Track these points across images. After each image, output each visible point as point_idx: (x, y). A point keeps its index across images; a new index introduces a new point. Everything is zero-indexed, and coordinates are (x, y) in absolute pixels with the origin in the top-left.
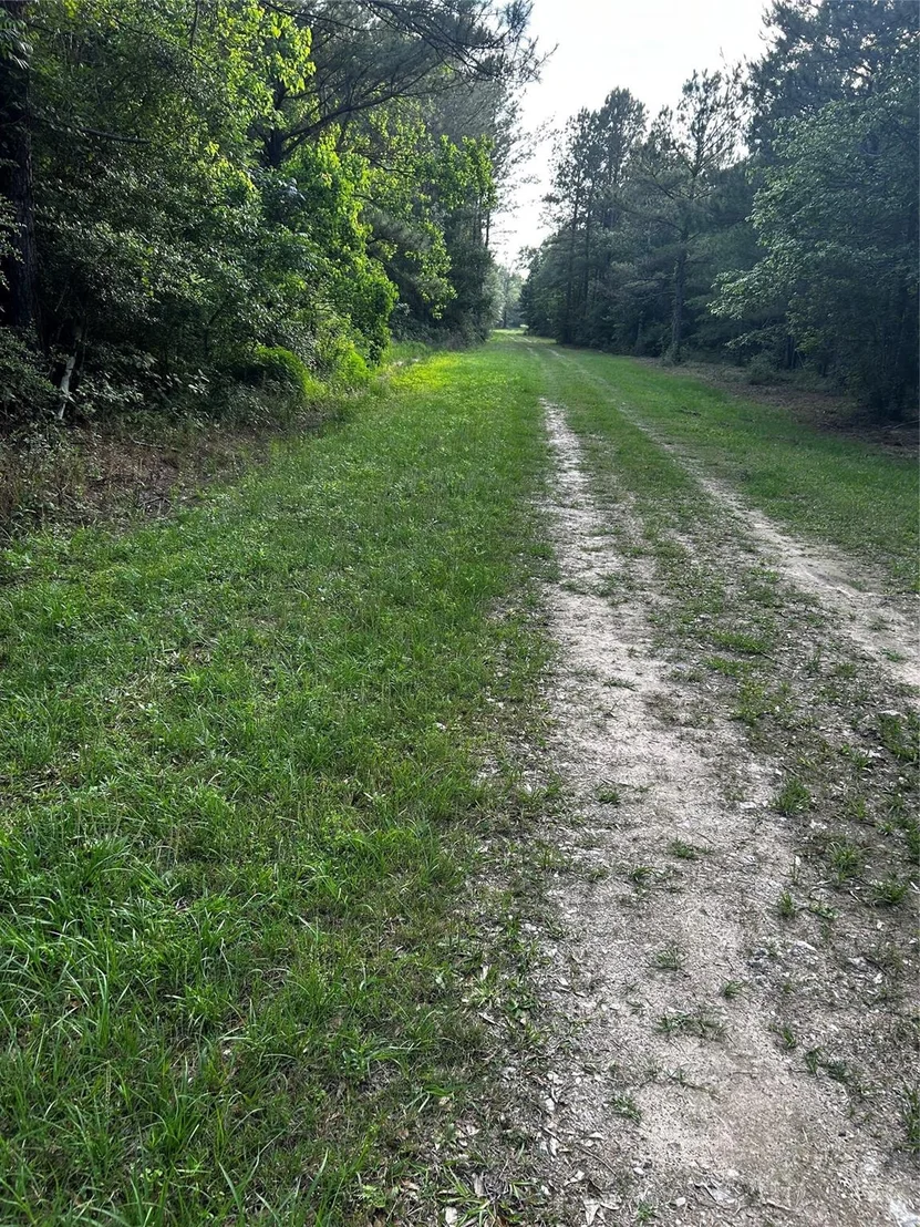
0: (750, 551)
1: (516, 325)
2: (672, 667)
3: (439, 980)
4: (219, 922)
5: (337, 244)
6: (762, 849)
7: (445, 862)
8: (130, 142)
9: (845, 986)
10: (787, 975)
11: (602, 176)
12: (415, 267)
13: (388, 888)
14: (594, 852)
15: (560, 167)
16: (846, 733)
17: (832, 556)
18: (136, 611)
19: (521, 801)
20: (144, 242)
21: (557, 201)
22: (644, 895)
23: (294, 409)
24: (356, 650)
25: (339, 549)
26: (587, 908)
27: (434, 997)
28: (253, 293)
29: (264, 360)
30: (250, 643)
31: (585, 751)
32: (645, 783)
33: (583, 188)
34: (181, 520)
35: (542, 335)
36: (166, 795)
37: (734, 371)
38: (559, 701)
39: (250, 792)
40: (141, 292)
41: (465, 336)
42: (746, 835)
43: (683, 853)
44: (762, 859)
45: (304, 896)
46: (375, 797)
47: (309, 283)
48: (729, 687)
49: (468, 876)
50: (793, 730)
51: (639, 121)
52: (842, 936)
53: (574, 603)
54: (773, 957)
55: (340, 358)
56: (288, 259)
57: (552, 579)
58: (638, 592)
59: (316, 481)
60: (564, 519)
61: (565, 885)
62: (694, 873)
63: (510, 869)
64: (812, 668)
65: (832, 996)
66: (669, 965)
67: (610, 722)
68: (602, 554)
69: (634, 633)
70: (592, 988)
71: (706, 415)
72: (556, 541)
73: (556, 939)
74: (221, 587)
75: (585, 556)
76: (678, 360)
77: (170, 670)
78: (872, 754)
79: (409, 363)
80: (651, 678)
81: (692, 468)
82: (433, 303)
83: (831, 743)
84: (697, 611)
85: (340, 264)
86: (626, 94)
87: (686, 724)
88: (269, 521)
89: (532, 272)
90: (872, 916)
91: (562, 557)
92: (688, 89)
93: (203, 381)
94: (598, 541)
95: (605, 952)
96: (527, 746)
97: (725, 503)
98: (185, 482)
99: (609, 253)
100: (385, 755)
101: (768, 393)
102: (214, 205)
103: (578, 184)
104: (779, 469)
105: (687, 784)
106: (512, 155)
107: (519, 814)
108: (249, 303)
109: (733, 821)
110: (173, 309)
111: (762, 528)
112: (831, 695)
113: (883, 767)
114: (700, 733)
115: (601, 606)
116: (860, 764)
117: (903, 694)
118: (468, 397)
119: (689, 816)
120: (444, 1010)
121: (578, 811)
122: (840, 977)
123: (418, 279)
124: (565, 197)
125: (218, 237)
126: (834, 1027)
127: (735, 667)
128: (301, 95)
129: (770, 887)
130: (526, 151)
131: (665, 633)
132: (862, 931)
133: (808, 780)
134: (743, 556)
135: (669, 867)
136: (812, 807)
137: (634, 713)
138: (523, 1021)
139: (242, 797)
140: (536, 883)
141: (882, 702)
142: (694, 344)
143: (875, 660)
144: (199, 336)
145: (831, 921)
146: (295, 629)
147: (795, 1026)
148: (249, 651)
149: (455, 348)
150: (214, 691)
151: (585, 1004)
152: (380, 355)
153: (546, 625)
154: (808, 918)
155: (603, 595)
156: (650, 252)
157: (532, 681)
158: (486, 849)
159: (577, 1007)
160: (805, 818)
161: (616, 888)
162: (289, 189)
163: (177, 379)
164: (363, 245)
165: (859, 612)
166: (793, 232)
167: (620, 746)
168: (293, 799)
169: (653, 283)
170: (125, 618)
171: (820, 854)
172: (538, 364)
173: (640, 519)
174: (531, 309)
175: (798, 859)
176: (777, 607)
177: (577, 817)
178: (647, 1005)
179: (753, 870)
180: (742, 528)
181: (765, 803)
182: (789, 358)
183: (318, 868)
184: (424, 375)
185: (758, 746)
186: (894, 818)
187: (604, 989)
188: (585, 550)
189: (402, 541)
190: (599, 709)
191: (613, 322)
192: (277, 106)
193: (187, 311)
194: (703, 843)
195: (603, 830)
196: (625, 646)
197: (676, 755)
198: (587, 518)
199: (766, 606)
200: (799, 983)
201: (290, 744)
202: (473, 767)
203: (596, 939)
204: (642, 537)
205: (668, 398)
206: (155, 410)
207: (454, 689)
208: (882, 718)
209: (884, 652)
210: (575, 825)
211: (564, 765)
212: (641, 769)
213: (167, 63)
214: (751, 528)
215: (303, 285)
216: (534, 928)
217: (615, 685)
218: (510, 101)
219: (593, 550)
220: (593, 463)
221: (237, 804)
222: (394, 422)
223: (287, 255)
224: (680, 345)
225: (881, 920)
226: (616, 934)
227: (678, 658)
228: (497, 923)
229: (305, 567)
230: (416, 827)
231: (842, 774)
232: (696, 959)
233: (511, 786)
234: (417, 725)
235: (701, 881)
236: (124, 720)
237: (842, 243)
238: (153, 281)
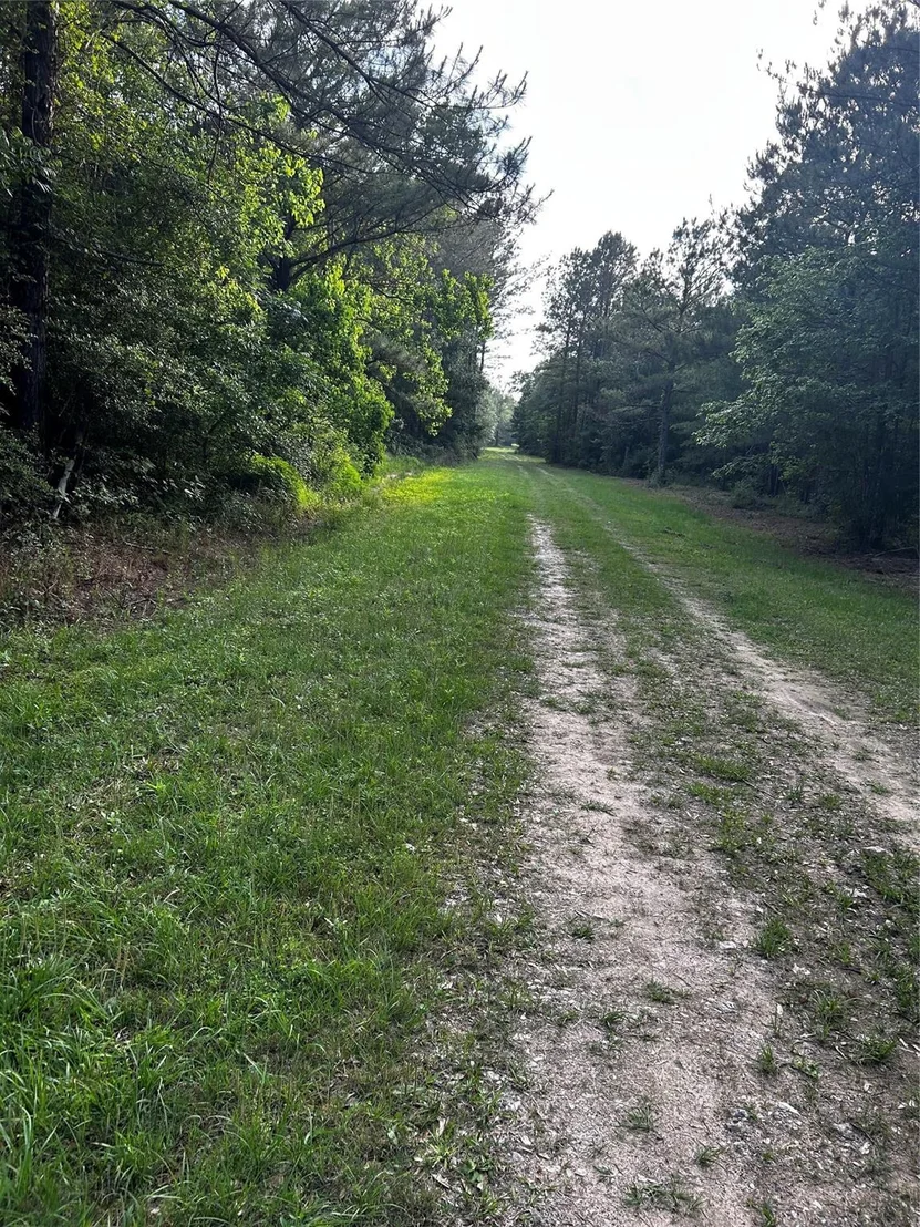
0: (733, 674)
1: (507, 444)
2: (653, 792)
3: (391, 1134)
4: (160, 1058)
5: (337, 363)
6: (741, 995)
7: (405, 998)
8: (144, 264)
9: (829, 1156)
10: (768, 1141)
11: (594, 309)
12: (412, 387)
13: (343, 1026)
14: (565, 992)
15: (553, 300)
16: (830, 869)
17: (815, 682)
18: (109, 713)
19: (489, 933)
20: (150, 355)
21: (550, 331)
22: (616, 1042)
23: (286, 517)
24: (327, 761)
25: (319, 656)
26: (556, 1054)
27: (385, 1154)
28: (253, 405)
29: (260, 469)
30: (221, 751)
31: (559, 879)
32: (621, 916)
33: (575, 320)
34: (165, 622)
35: (532, 454)
36: (119, 912)
37: (719, 495)
38: (534, 824)
39: (207, 912)
40: (143, 400)
41: (457, 453)
42: (723, 979)
43: (659, 996)
44: (742, 1006)
45: (253, 1031)
46: (335, 923)
47: (308, 397)
48: (709, 815)
49: (430, 1015)
50: (774, 864)
51: (630, 262)
52: (827, 1098)
53: (554, 720)
54: (752, 1120)
55: (334, 469)
56: (289, 376)
57: (533, 694)
58: (619, 711)
59: (303, 588)
60: (546, 633)
61: (532, 1029)
62: (669, 1019)
63: (475, 1009)
64: (796, 799)
65: (816, 1167)
66: (640, 1125)
67: (586, 848)
68: (583, 670)
69: (614, 754)
70: (556, 1149)
71: (690, 535)
72: (538, 656)
73: (520, 1091)
74: (198, 692)
75: (566, 671)
76: (664, 482)
77: (137, 776)
78: (857, 893)
79: (402, 477)
80: (630, 803)
81: (675, 588)
82: (429, 421)
83: (814, 879)
84: (679, 734)
85: (339, 383)
86: (618, 237)
87: (665, 854)
88: (252, 626)
89: (524, 395)
90: (859, 1076)
91: (544, 672)
92: (678, 234)
93: (199, 487)
94: (580, 657)
95: (572, 1107)
96: (499, 872)
97: (708, 624)
98: (173, 584)
99: (599, 380)
100: (350, 877)
101: (751, 517)
102: (221, 324)
103: (571, 316)
104: (762, 592)
105: (664, 919)
106: (509, 287)
107: (487, 947)
108: (248, 415)
109: (711, 962)
110: (174, 418)
111: (745, 651)
112: (814, 827)
113: (868, 908)
114: (680, 864)
115: (580, 724)
116: (845, 903)
117: (889, 830)
118: (457, 511)
119: (666, 955)
120: (395, 1169)
121: (550, 946)
122: (824, 1146)
123: (413, 398)
124: (557, 327)
125: (222, 353)
126: (816, 1203)
127: (716, 794)
128: (310, 228)
129: (750, 1038)
130: (521, 284)
131: (647, 756)
132: (848, 1093)
133: (790, 920)
134: (725, 678)
135: (642, 1012)
136: (795, 950)
137: (611, 840)
138: (480, 1186)
139: (198, 917)
140: (501, 1025)
141: (867, 837)
142: (680, 467)
143: (859, 792)
144: (199, 444)
145: (815, 1079)
146: (267, 737)
147: (775, 1202)
148: (219, 759)
149: (448, 463)
150: (180, 801)
151: (548, 1168)
152: (374, 467)
153: (524, 741)
154: (790, 1076)
155: (584, 712)
156: (638, 381)
157: (507, 802)
158: (450, 985)
159: (539, 1172)
160: (787, 961)
161: (586, 1034)
162: (293, 311)
163: (173, 485)
164: (363, 366)
165: (842, 741)
166: (775, 366)
167: (596, 876)
168: (249, 922)
169: (640, 409)
170: (98, 720)
171: (804, 1002)
172: (527, 481)
173: (623, 637)
174: (522, 429)
175: (779, 1007)
176: (759, 732)
177: (548, 953)
178: (615, 1172)
179: (733, 1018)
180: (725, 650)
181: (745, 943)
182: (772, 484)
183: (270, 1001)
184: (415, 489)
185: (740, 880)
186: (882, 965)
187: (570, 1151)
188: (567, 665)
189: (385, 649)
190: (576, 834)
191: (601, 444)
192: (287, 236)
193: (188, 420)
194: (680, 986)
195: (575, 968)
196: (605, 767)
197: (654, 887)
198: (569, 634)
199: (748, 731)
200: (780, 1152)
201: (252, 862)
202: (442, 893)
203: (563, 1092)
204: (624, 655)
205: (653, 518)
206: (149, 513)
207: (426, 807)
208: (867, 855)
209: (869, 784)
210: (546, 960)
211: (537, 894)
212: (618, 901)
213: (185, 195)
214: (734, 650)
215: (302, 400)
216: (497, 1077)
217: (593, 808)
218: (508, 239)
219: (574, 666)
220: (577, 578)
221: (192, 925)
222: (385, 532)
223: (288, 372)
224: (666, 467)
225: (868, 1080)
226: (584, 1087)
227: (658, 782)
228: (457, 1070)
229: (284, 674)
230: (379, 957)
231: (826, 914)
232: (669, 1118)
233: (480, 916)
234: (384, 844)
235: (677, 1028)
236: (85, 829)
237: (822, 379)
238: (156, 391)
